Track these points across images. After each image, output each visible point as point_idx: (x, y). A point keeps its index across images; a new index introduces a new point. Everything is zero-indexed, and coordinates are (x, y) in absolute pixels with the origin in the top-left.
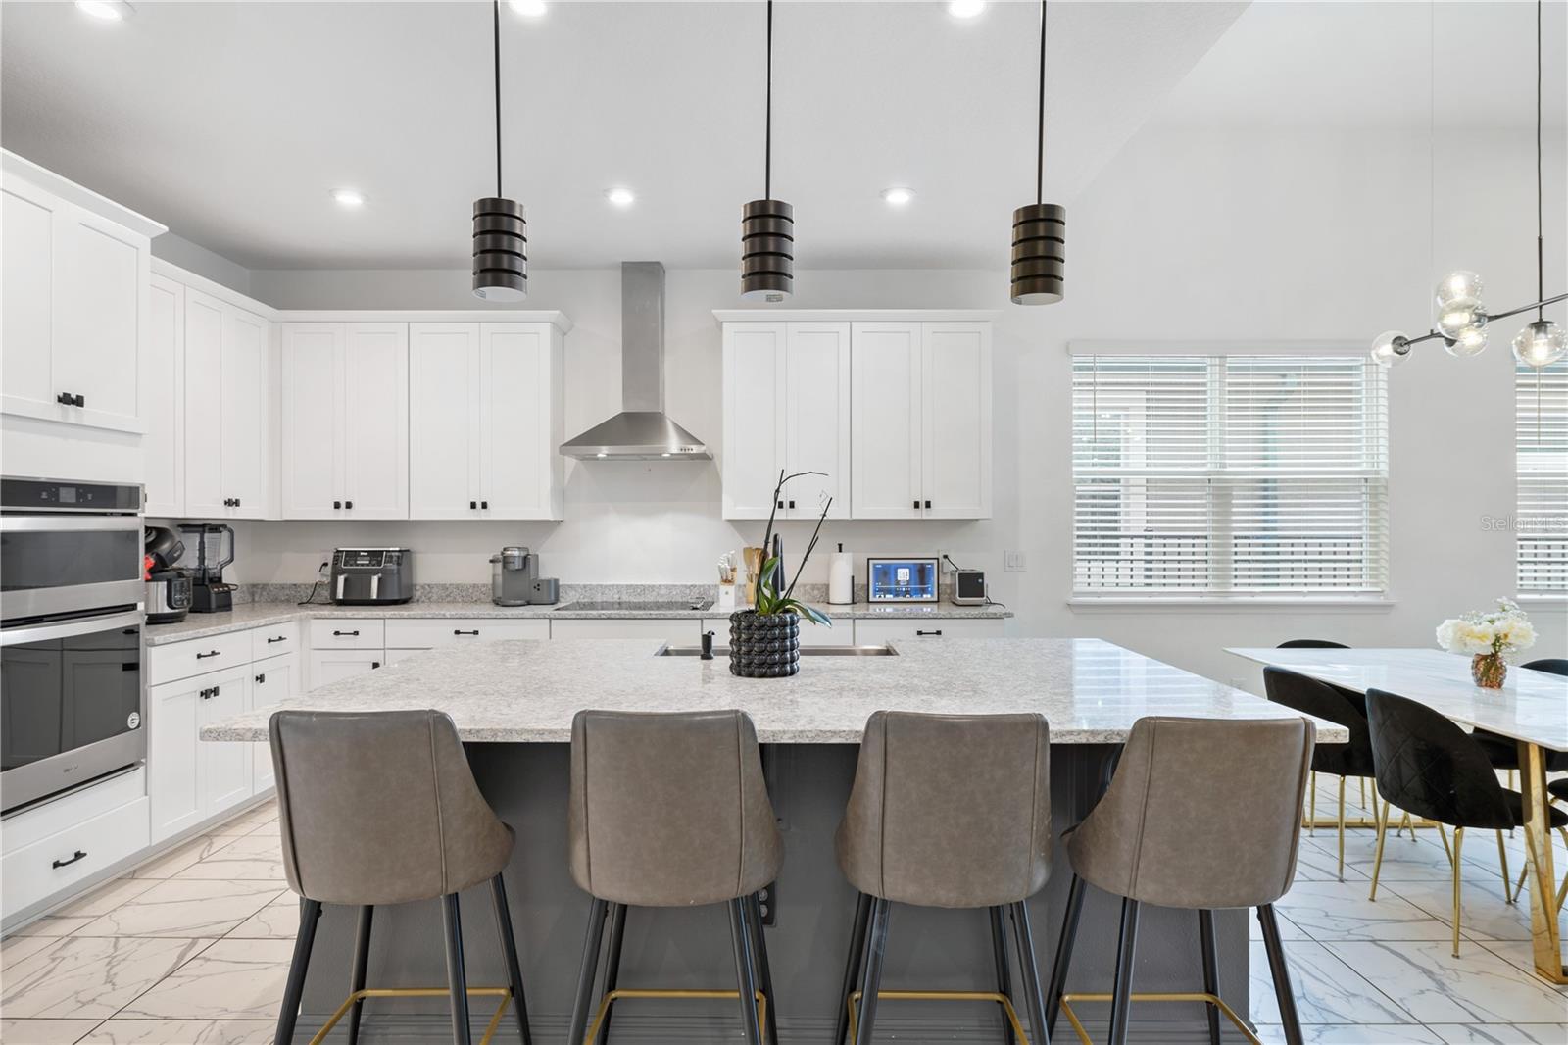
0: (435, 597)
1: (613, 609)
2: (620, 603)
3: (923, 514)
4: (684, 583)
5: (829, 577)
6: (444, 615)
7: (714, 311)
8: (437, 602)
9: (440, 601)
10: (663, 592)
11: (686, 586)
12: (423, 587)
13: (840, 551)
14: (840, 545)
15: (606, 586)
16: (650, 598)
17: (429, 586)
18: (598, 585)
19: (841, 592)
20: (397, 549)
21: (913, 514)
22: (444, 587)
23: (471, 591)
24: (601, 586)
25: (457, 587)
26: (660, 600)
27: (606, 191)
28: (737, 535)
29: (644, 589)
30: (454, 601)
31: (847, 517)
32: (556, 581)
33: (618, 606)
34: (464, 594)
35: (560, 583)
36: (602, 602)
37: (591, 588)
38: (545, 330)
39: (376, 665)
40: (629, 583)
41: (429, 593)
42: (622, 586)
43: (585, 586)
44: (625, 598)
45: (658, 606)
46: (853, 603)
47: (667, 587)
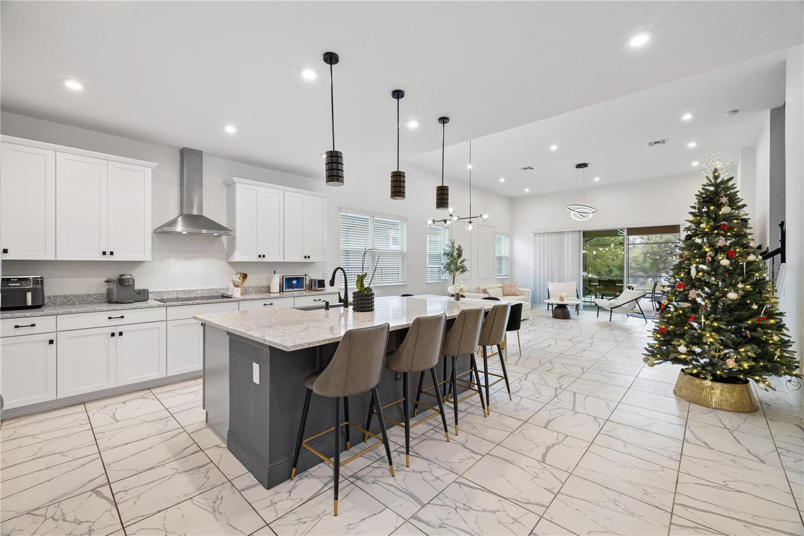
0: (59, 302)
1: (174, 301)
2: (177, 299)
3: (307, 260)
4: (209, 288)
5: (270, 283)
6: (102, 309)
7: (233, 178)
8: (60, 305)
9: (63, 304)
10: (199, 292)
11: (210, 290)
12: (49, 297)
13: (275, 273)
14: (275, 271)
15: (170, 291)
16: (193, 295)
17: (54, 297)
18: (165, 291)
19: (275, 288)
20: (40, 277)
21: (303, 260)
22: (66, 297)
23: (86, 298)
24: (167, 291)
25: (76, 296)
26: (198, 296)
27: (223, 126)
28: (231, 267)
29: (189, 291)
30: (74, 304)
31: (283, 261)
32: (148, 290)
33: (176, 300)
34: (80, 300)
35: (149, 291)
36: (168, 299)
37: (162, 292)
38: (149, 171)
39: (51, 342)
40: (182, 289)
41: (55, 300)
42: (179, 291)
43: (158, 292)
44: (180, 296)
45: (196, 298)
46: (280, 292)
47: (201, 290)
